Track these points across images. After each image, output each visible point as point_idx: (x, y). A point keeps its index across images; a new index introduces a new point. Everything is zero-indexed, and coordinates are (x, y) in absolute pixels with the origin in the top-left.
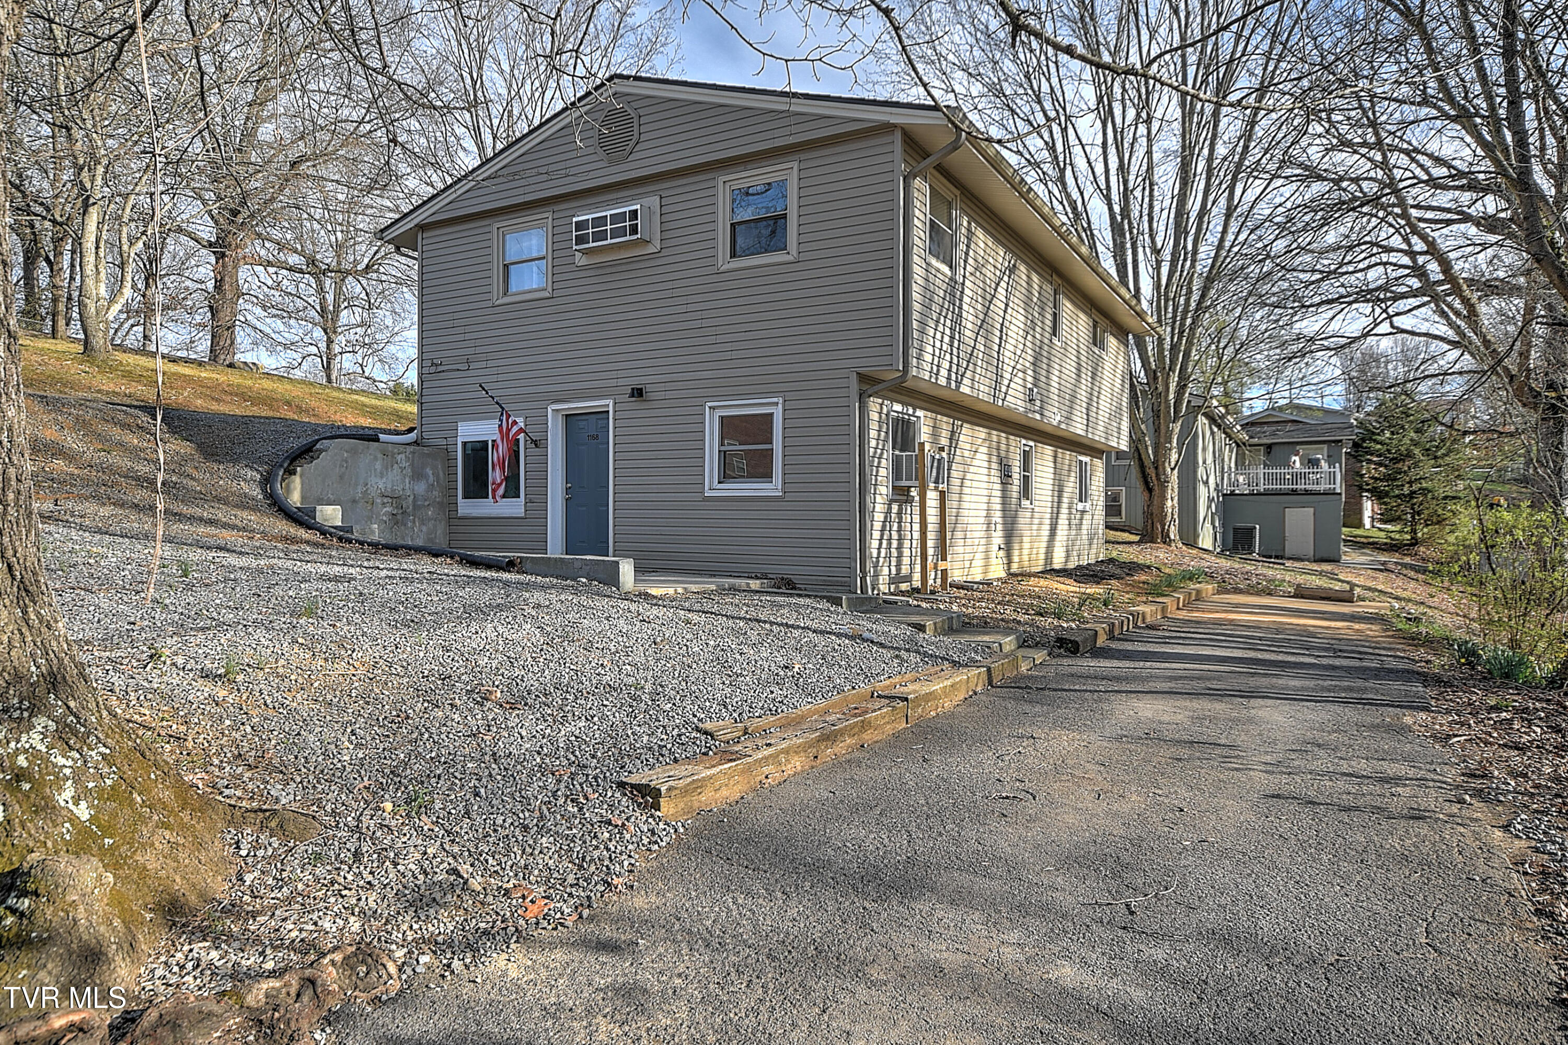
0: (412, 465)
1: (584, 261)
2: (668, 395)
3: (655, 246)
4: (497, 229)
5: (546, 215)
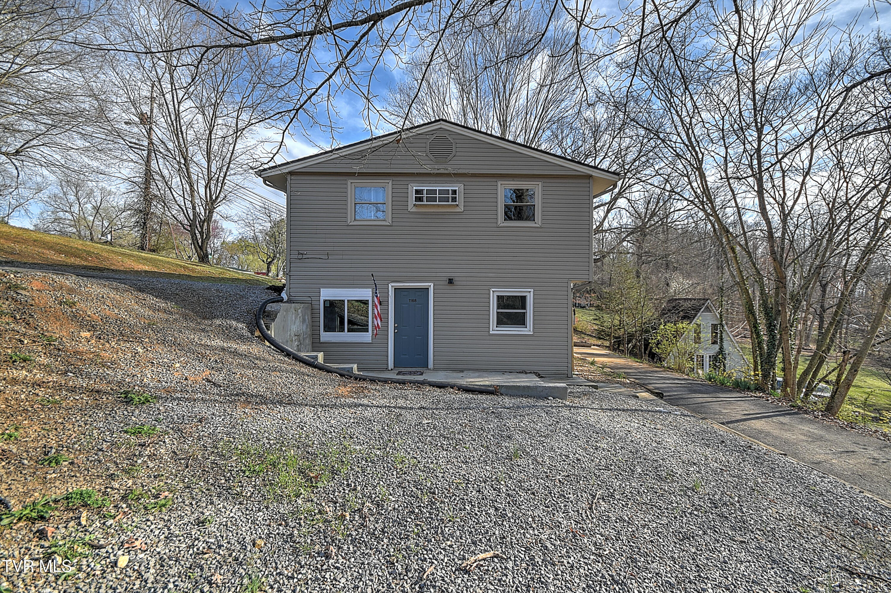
0: (303, 315)
1: (414, 210)
2: (468, 283)
3: (461, 209)
4: (351, 183)
5: (388, 181)
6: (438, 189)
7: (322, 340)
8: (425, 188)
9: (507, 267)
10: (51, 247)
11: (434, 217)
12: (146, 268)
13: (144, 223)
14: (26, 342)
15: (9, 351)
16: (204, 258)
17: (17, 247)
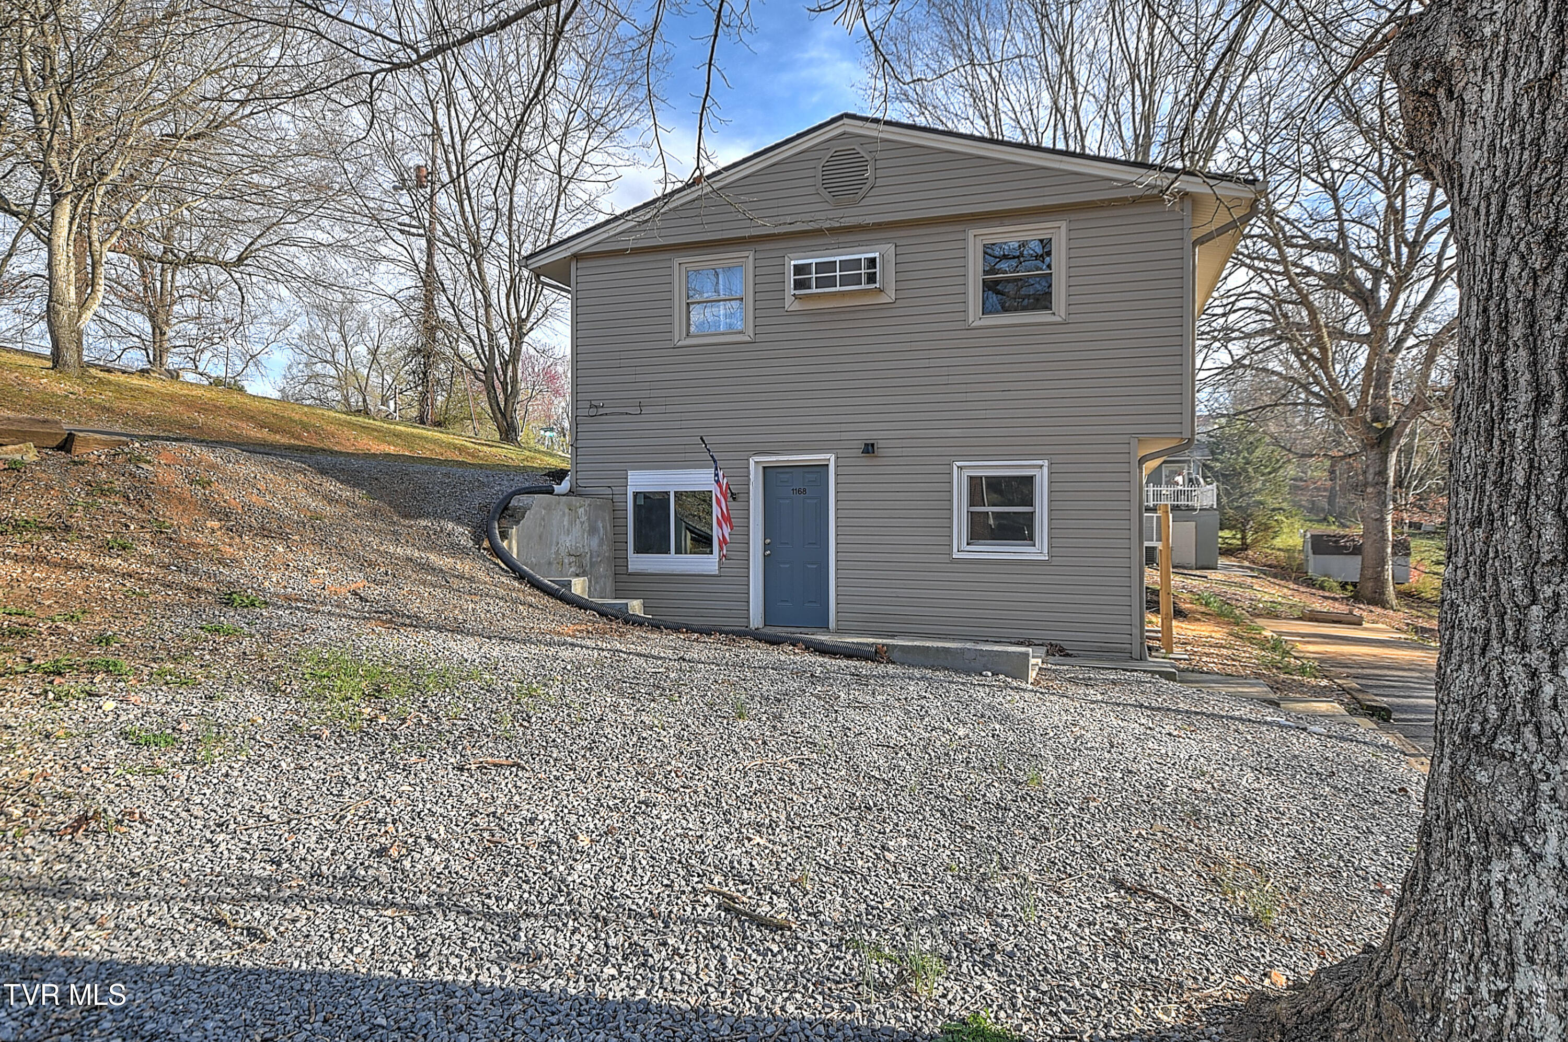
0: (589, 519)
1: (796, 306)
2: (906, 452)
3: (889, 296)
4: (679, 264)
5: (746, 254)
6: (838, 259)
7: (632, 568)
8: (814, 261)
9: (989, 414)
10: (252, 417)
11: (835, 317)
12: (392, 450)
13: (424, 374)
14: (132, 527)
15: (109, 536)
16: (508, 432)
17: (201, 418)
